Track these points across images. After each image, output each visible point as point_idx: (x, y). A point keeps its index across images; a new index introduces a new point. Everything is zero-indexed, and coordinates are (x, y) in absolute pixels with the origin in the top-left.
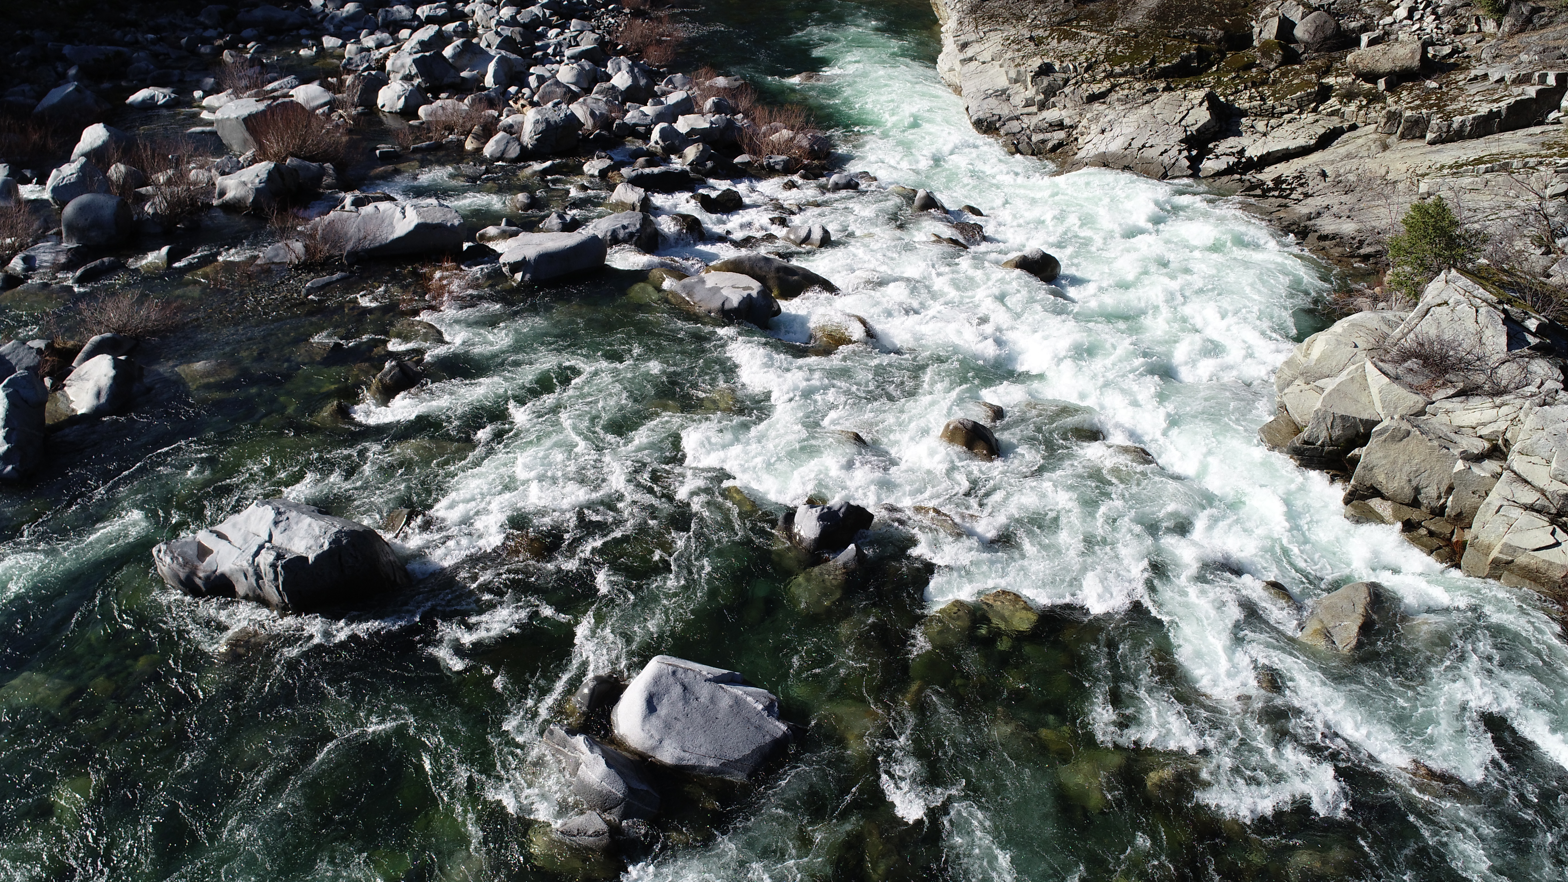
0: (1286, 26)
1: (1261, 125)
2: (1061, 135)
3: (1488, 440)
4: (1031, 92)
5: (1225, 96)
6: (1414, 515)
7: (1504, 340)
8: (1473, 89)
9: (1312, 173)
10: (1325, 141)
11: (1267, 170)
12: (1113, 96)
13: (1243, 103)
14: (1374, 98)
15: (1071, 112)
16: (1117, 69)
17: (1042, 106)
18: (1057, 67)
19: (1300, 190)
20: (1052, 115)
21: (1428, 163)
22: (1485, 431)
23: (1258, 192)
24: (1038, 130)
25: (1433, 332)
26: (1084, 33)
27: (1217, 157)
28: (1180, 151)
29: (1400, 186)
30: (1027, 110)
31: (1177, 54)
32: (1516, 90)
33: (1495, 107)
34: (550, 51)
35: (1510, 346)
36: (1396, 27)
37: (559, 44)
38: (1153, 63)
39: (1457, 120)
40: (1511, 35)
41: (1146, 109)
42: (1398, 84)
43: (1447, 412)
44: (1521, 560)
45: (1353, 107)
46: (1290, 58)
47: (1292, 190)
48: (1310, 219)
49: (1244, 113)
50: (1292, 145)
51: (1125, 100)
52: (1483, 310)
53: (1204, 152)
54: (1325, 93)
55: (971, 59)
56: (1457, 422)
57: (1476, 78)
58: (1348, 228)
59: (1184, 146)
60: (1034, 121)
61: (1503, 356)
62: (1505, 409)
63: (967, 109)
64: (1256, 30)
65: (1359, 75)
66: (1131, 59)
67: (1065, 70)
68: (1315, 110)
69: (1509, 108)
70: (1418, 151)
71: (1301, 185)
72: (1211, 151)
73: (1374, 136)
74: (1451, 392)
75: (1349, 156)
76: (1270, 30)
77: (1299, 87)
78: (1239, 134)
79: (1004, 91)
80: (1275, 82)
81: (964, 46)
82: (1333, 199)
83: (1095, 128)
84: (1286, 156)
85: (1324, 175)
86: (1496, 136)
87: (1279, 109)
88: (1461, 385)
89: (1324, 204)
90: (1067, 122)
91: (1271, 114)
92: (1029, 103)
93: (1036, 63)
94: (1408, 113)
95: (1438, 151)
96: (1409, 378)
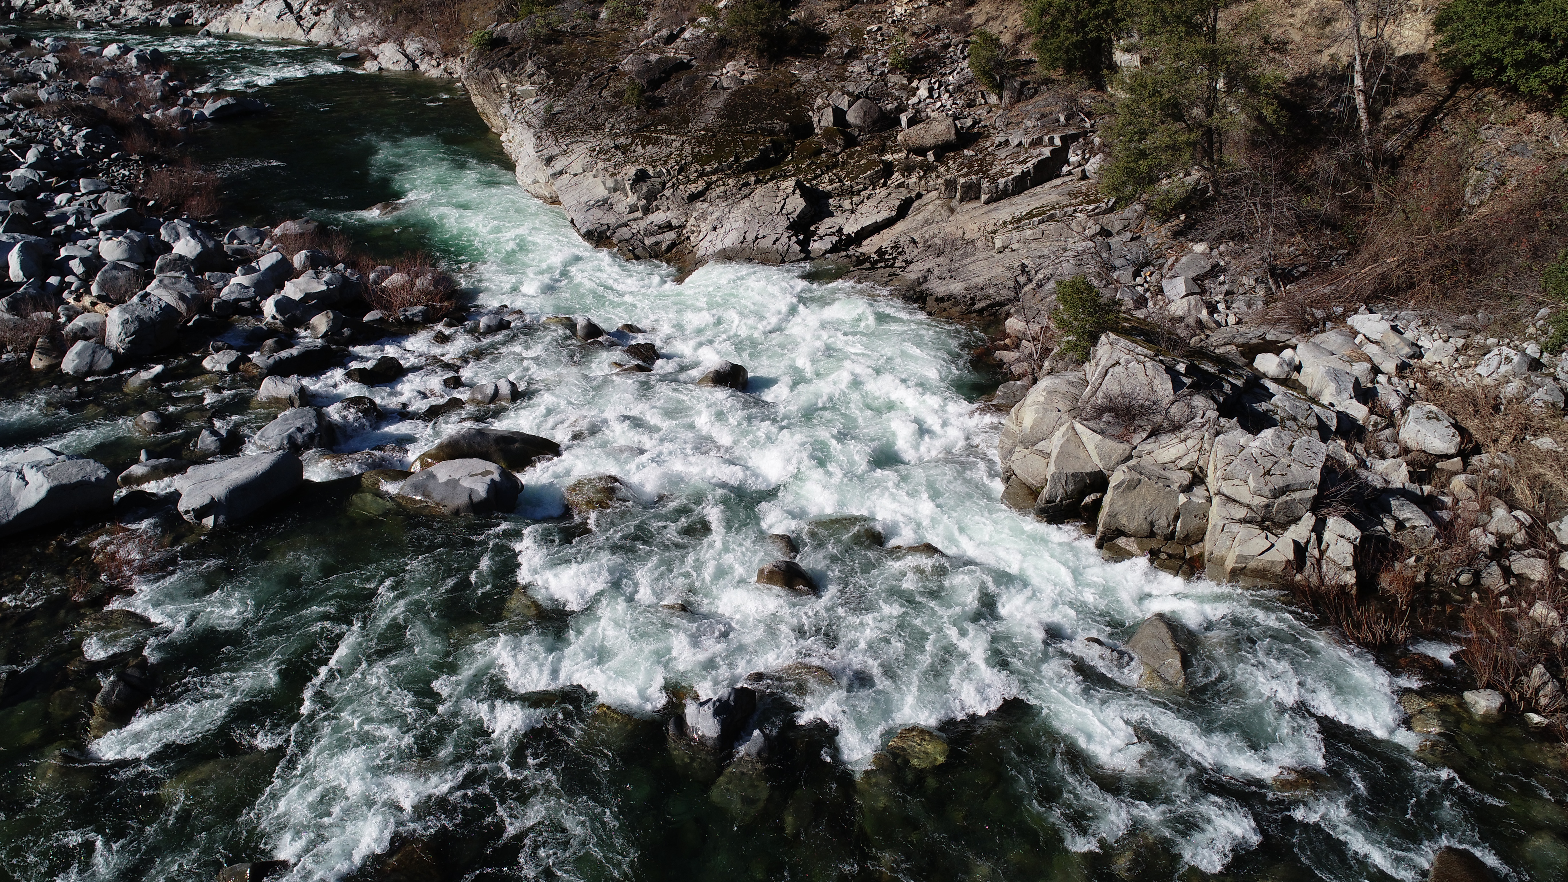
0: (839, 115)
1: (847, 204)
2: (671, 235)
3: (1188, 470)
4: (632, 199)
5: (809, 181)
6: (1154, 544)
7: (1169, 385)
8: (1002, 153)
9: (904, 241)
10: (903, 211)
11: (864, 243)
12: (712, 194)
13: (825, 186)
14: (928, 169)
15: (676, 213)
16: (708, 168)
17: (647, 211)
18: (651, 173)
19: (900, 258)
20: (659, 217)
21: (992, 222)
22: (1183, 463)
23: (867, 265)
24: (648, 233)
25: (1116, 388)
26: (665, 137)
27: (821, 238)
28: (789, 238)
29: (979, 244)
30: (632, 216)
31: (756, 148)
32: (1035, 152)
33: (1024, 167)
34: (71, 222)
35: (1175, 389)
36: (922, 105)
37: (79, 213)
38: (737, 159)
39: (1001, 181)
40: (1012, 105)
41: (746, 203)
42: (943, 156)
43: (1149, 453)
44: (1252, 564)
45: (914, 179)
46: (851, 142)
47: (895, 259)
48: (920, 284)
49: (829, 195)
50: (879, 218)
51: (725, 197)
52: (1149, 364)
53: (809, 236)
54: (888, 170)
55: (561, 173)
56: (1161, 460)
57: (1000, 144)
58: (956, 287)
59: (791, 232)
60: (643, 225)
61: (1172, 398)
62: (1190, 442)
63: (572, 221)
64: (815, 119)
65: (910, 150)
66: (715, 157)
67: (659, 174)
68: (885, 185)
69: (1035, 167)
70: (980, 212)
71: (900, 254)
72: (814, 233)
73: (938, 202)
74: (1145, 435)
75: (927, 222)
76: (827, 119)
77: (868, 166)
78: (831, 214)
79: (605, 201)
80: (844, 163)
81: (549, 160)
82: (930, 263)
83: (705, 227)
84: (876, 229)
85: (914, 241)
86: (1032, 191)
87: (856, 188)
88: (1149, 427)
89: (926, 268)
90: (675, 222)
91: (851, 193)
92: (633, 209)
93: (631, 171)
94: (962, 180)
95: (995, 209)
96: (1110, 430)
